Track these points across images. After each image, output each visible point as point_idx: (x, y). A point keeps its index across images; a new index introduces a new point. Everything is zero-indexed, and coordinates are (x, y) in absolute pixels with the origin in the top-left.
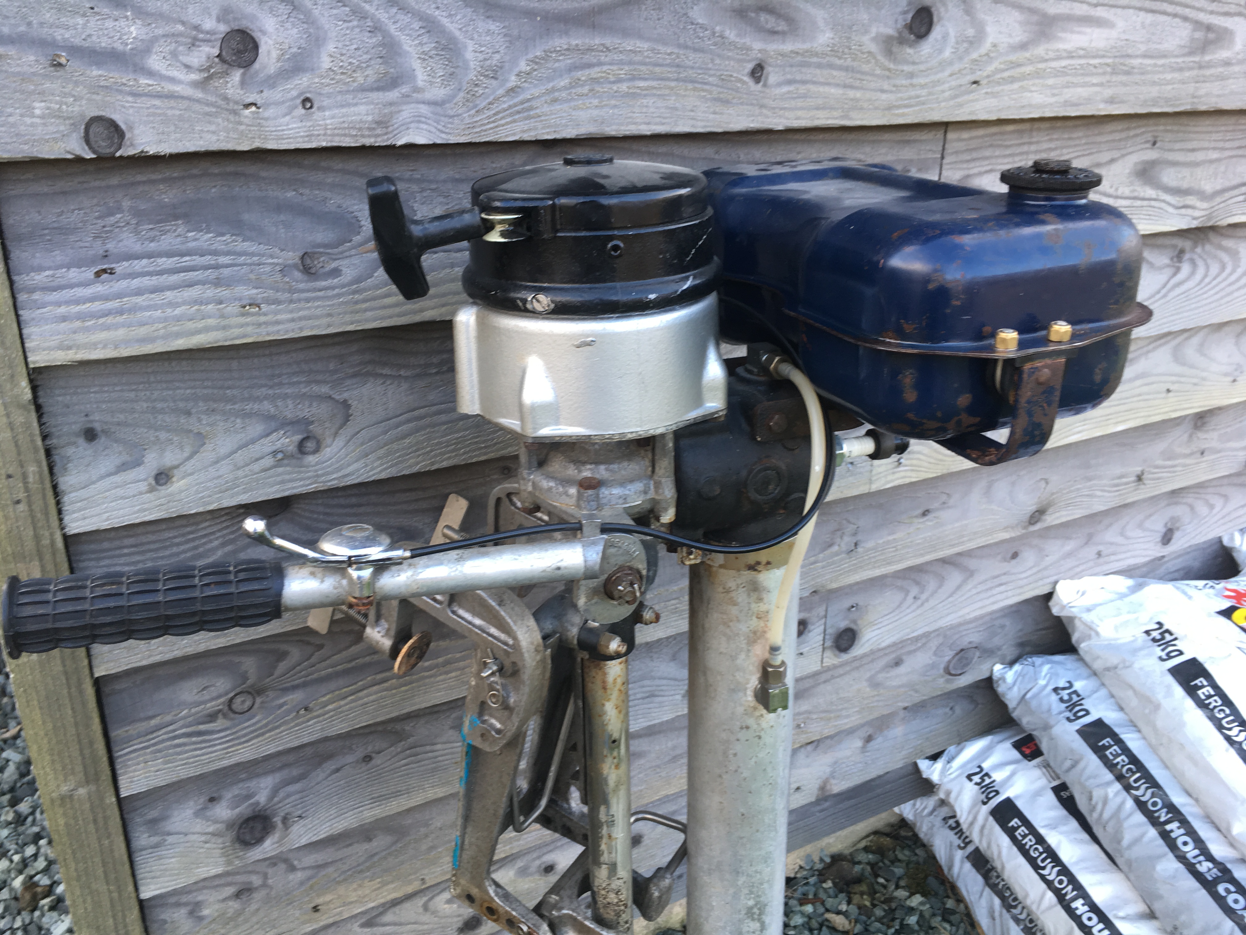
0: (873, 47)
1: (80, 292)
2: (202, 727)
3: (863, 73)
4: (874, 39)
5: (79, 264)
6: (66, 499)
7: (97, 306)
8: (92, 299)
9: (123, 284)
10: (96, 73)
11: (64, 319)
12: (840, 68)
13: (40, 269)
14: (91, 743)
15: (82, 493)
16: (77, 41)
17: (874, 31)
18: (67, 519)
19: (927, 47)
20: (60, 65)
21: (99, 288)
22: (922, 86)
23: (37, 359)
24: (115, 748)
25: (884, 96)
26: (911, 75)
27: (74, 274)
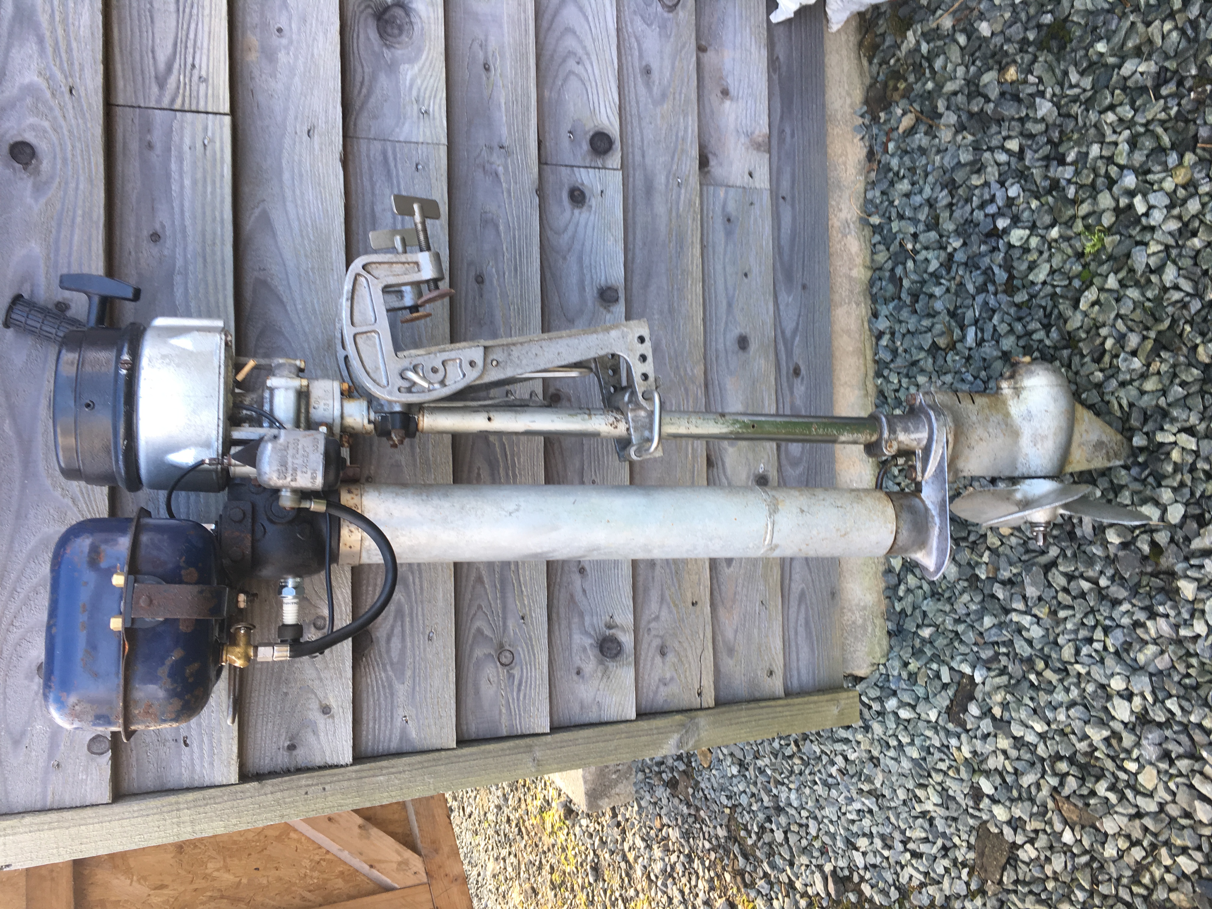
0: (43, 201)
1: (196, 755)
2: (516, 682)
3: (63, 209)
4: (36, 200)
5: (179, 754)
6: (330, 762)
7: (206, 747)
8: (201, 749)
9: (193, 733)
10: (62, 747)
11: (211, 764)
12: (59, 232)
13: (181, 774)
14: (503, 750)
15: (328, 754)
16: (45, 755)
17: (29, 200)
18: (342, 763)
19: (42, 146)
20: (58, 765)
21: (195, 746)
22: (73, 147)
23: (234, 778)
24: (515, 733)
25: (81, 186)
26: (65, 160)
27: (185, 758)
